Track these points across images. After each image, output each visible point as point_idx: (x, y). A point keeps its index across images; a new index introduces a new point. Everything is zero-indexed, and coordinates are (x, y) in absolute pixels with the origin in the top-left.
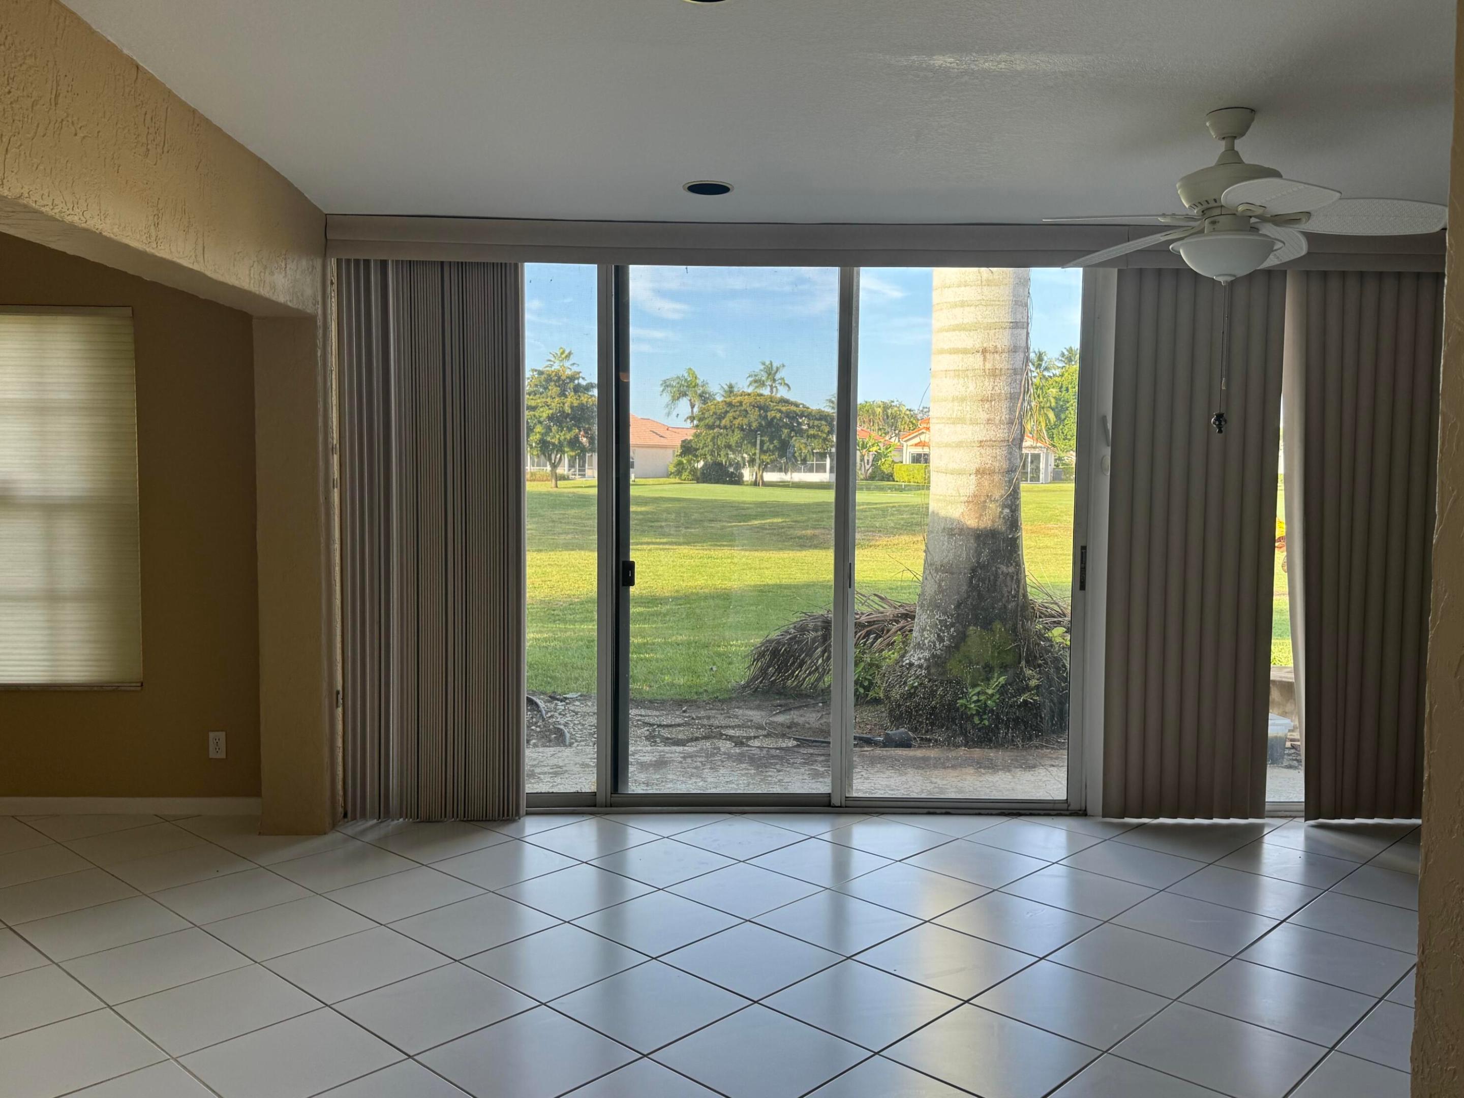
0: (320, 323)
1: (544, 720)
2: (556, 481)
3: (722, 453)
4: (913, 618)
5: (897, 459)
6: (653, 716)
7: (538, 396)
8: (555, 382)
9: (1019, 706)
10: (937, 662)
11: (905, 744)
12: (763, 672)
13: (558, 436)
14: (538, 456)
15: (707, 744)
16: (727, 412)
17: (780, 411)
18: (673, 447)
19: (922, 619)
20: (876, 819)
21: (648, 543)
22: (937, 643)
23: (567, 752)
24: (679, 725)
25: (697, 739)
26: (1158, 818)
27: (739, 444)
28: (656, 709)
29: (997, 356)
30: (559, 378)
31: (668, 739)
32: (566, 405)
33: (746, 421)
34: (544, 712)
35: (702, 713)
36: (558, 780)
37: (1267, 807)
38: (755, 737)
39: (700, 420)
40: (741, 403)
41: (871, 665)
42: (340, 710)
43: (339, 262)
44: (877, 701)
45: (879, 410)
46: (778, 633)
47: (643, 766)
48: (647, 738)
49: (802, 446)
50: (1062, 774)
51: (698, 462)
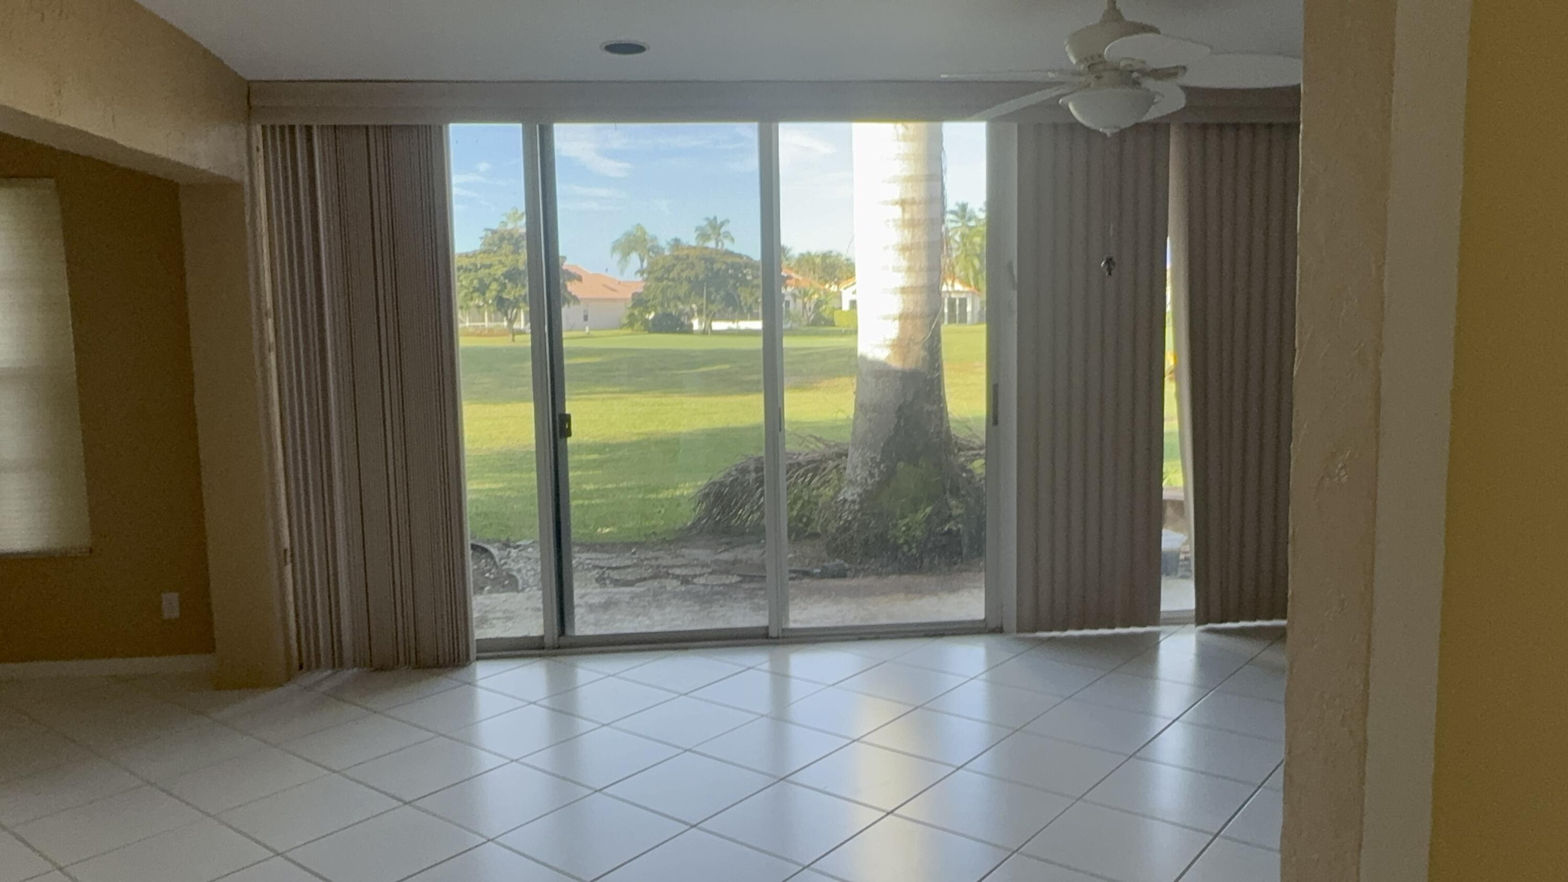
0: (247, 189)
1: (497, 567)
2: (514, 335)
3: (672, 304)
4: (846, 456)
5: (836, 306)
6: (603, 559)
7: (492, 254)
8: (509, 240)
9: (943, 535)
10: (868, 497)
11: (841, 574)
12: (709, 510)
13: (513, 293)
14: (494, 312)
15: (656, 584)
16: (674, 266)
17: (725, 263)
18: (625, 300)
19: (855, 457)
20: (811, 647)
21: (601, 393)
22: (869, 479)
23: (520, 596)
24: (628, 567)
25: (645, 579)
26: (1066, 630)
27: (688, 296)
28: (607, 552)
29: (915, 208)
30: (512, 236)
31: (617, 580)
32: (519, 262)
33: (693, 273)
34: (497, 560)
35: (651, 554)
36: (510, 624)
37: (1162, 616)
38: (700, 575)
39: (650, 273)
40: (688, 257)
41: (809, 502)
42: (289, 567)
43: (264, 127)
44: (815, 535)
45: (818, 261)
46: (721, 475)
47: (591, 608)
48: (597, 580)
49: (748, 296)
50: (981, 595)
51: (650, 313)
